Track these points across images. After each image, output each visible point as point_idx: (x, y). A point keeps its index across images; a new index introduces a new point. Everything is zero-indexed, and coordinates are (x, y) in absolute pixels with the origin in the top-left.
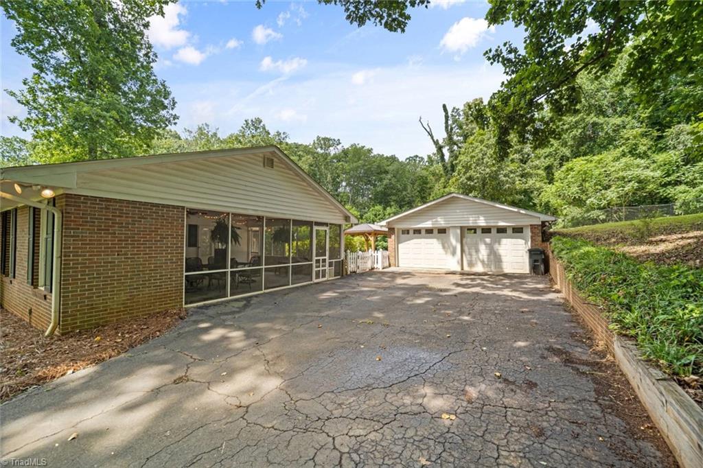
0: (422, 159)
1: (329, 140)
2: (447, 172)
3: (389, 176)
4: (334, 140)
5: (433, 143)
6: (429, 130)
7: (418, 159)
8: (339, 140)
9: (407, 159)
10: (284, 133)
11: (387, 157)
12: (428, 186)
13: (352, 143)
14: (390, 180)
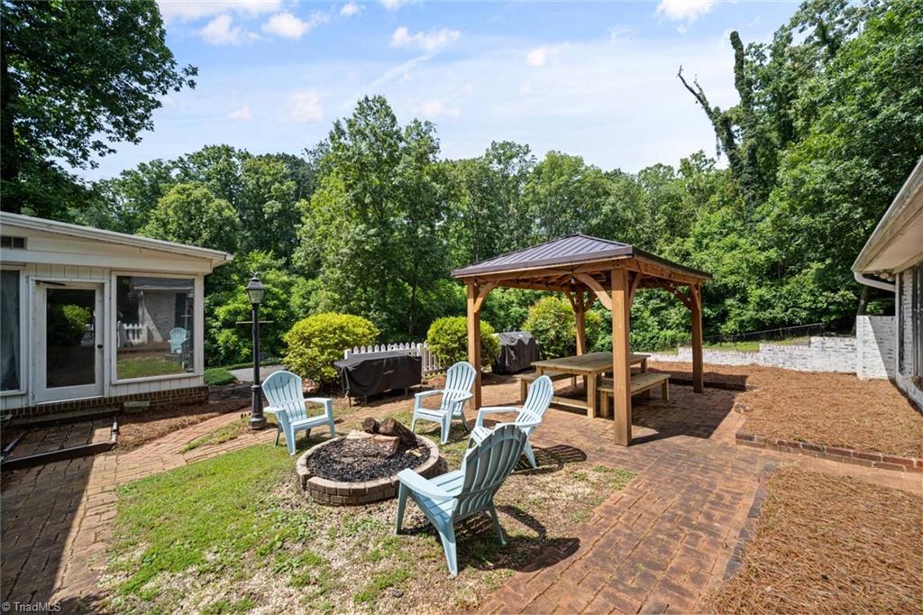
0: (670, 169)
1: (511, 145)
2: (741, 168)
3: (612, 199)
4: (519, 146)
5: (706, 116)
6: (697, 91)
7: (662, 169)
8: (527, 146)
9: (642, 172)
10: (426, 124)
11: (607, 173)
12: (684, 212)
13: (550, 150)
14: (613, 205)
